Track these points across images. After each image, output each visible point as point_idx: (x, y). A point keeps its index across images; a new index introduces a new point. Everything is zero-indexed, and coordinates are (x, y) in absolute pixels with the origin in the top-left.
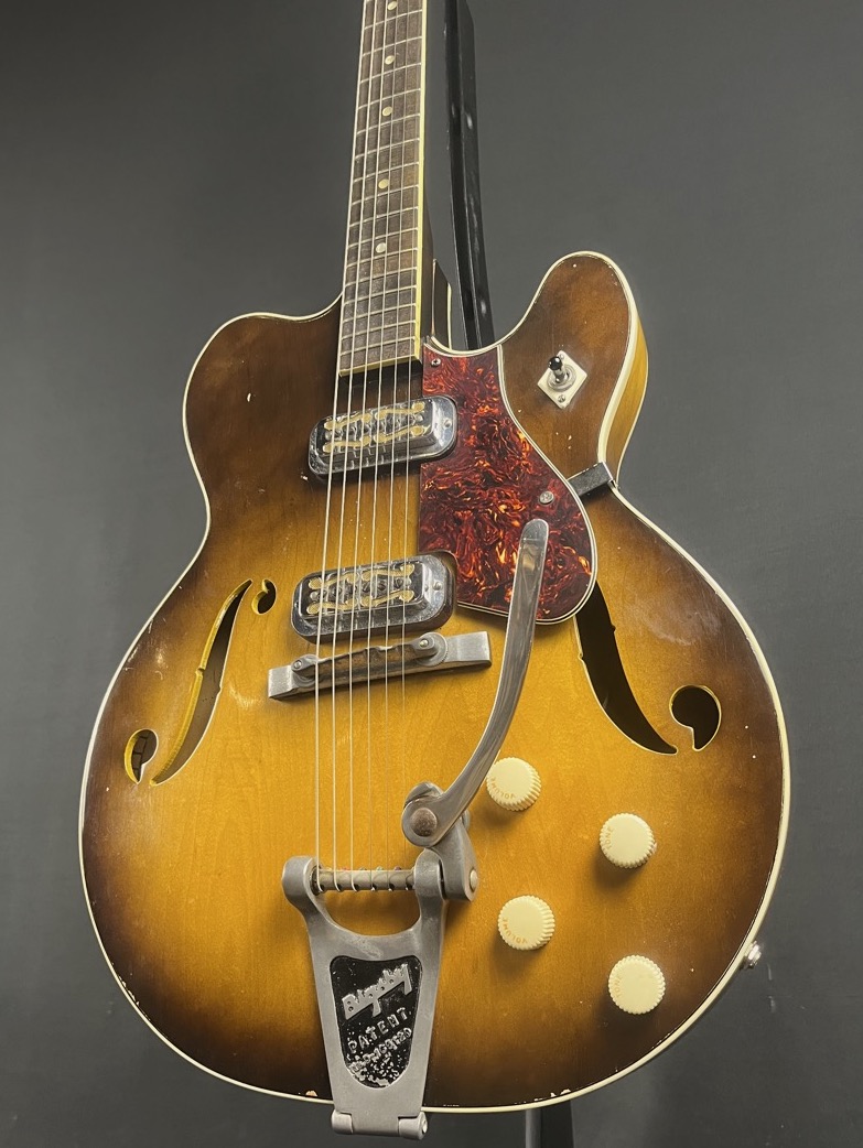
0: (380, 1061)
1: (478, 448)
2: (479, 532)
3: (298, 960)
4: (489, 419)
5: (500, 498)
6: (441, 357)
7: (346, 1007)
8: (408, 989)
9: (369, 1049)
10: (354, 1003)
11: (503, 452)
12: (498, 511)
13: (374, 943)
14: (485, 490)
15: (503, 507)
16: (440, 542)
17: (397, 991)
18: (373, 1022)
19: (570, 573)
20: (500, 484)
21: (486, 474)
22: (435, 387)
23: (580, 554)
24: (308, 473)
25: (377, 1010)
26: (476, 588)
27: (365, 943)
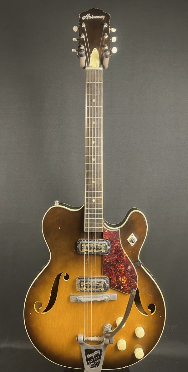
0: (94, 365)
1: (115, 253)
2: (115, 273)
3: (78, 348)
4: (118, 247)
5: (120, 266)
6: (107, 230)
7: (88, 356)
8: (100, 354)
9: (92, 363)
10: (89, 356)
11: (120, 256)
12: (119, 269)
13: (93, 347)
14: (117, 263)
15: (120, 268)
16: (107, 274)
17: (98, 354)
18: (93, 359)
19: (133, 285)
20: (119, 263)
21: (117, 260)
22: (106, 237)
23: (135, 281)
24: (76, 250)
25: (94, 357)
26: (115, 285)
27: (91, 347)
